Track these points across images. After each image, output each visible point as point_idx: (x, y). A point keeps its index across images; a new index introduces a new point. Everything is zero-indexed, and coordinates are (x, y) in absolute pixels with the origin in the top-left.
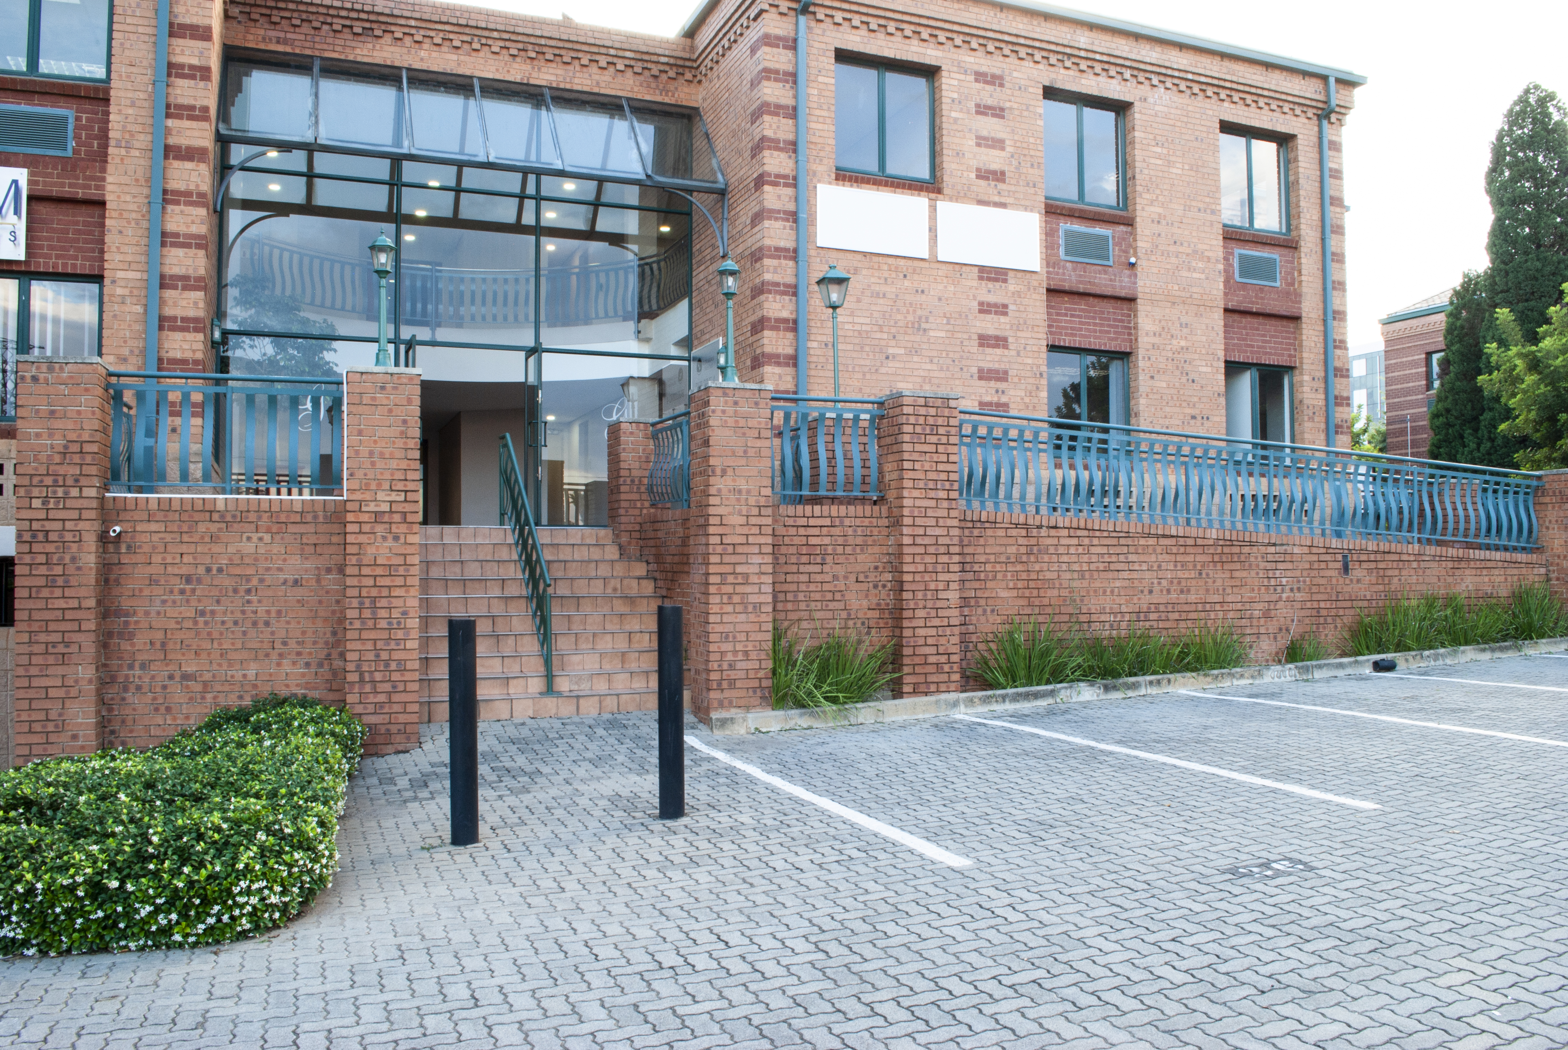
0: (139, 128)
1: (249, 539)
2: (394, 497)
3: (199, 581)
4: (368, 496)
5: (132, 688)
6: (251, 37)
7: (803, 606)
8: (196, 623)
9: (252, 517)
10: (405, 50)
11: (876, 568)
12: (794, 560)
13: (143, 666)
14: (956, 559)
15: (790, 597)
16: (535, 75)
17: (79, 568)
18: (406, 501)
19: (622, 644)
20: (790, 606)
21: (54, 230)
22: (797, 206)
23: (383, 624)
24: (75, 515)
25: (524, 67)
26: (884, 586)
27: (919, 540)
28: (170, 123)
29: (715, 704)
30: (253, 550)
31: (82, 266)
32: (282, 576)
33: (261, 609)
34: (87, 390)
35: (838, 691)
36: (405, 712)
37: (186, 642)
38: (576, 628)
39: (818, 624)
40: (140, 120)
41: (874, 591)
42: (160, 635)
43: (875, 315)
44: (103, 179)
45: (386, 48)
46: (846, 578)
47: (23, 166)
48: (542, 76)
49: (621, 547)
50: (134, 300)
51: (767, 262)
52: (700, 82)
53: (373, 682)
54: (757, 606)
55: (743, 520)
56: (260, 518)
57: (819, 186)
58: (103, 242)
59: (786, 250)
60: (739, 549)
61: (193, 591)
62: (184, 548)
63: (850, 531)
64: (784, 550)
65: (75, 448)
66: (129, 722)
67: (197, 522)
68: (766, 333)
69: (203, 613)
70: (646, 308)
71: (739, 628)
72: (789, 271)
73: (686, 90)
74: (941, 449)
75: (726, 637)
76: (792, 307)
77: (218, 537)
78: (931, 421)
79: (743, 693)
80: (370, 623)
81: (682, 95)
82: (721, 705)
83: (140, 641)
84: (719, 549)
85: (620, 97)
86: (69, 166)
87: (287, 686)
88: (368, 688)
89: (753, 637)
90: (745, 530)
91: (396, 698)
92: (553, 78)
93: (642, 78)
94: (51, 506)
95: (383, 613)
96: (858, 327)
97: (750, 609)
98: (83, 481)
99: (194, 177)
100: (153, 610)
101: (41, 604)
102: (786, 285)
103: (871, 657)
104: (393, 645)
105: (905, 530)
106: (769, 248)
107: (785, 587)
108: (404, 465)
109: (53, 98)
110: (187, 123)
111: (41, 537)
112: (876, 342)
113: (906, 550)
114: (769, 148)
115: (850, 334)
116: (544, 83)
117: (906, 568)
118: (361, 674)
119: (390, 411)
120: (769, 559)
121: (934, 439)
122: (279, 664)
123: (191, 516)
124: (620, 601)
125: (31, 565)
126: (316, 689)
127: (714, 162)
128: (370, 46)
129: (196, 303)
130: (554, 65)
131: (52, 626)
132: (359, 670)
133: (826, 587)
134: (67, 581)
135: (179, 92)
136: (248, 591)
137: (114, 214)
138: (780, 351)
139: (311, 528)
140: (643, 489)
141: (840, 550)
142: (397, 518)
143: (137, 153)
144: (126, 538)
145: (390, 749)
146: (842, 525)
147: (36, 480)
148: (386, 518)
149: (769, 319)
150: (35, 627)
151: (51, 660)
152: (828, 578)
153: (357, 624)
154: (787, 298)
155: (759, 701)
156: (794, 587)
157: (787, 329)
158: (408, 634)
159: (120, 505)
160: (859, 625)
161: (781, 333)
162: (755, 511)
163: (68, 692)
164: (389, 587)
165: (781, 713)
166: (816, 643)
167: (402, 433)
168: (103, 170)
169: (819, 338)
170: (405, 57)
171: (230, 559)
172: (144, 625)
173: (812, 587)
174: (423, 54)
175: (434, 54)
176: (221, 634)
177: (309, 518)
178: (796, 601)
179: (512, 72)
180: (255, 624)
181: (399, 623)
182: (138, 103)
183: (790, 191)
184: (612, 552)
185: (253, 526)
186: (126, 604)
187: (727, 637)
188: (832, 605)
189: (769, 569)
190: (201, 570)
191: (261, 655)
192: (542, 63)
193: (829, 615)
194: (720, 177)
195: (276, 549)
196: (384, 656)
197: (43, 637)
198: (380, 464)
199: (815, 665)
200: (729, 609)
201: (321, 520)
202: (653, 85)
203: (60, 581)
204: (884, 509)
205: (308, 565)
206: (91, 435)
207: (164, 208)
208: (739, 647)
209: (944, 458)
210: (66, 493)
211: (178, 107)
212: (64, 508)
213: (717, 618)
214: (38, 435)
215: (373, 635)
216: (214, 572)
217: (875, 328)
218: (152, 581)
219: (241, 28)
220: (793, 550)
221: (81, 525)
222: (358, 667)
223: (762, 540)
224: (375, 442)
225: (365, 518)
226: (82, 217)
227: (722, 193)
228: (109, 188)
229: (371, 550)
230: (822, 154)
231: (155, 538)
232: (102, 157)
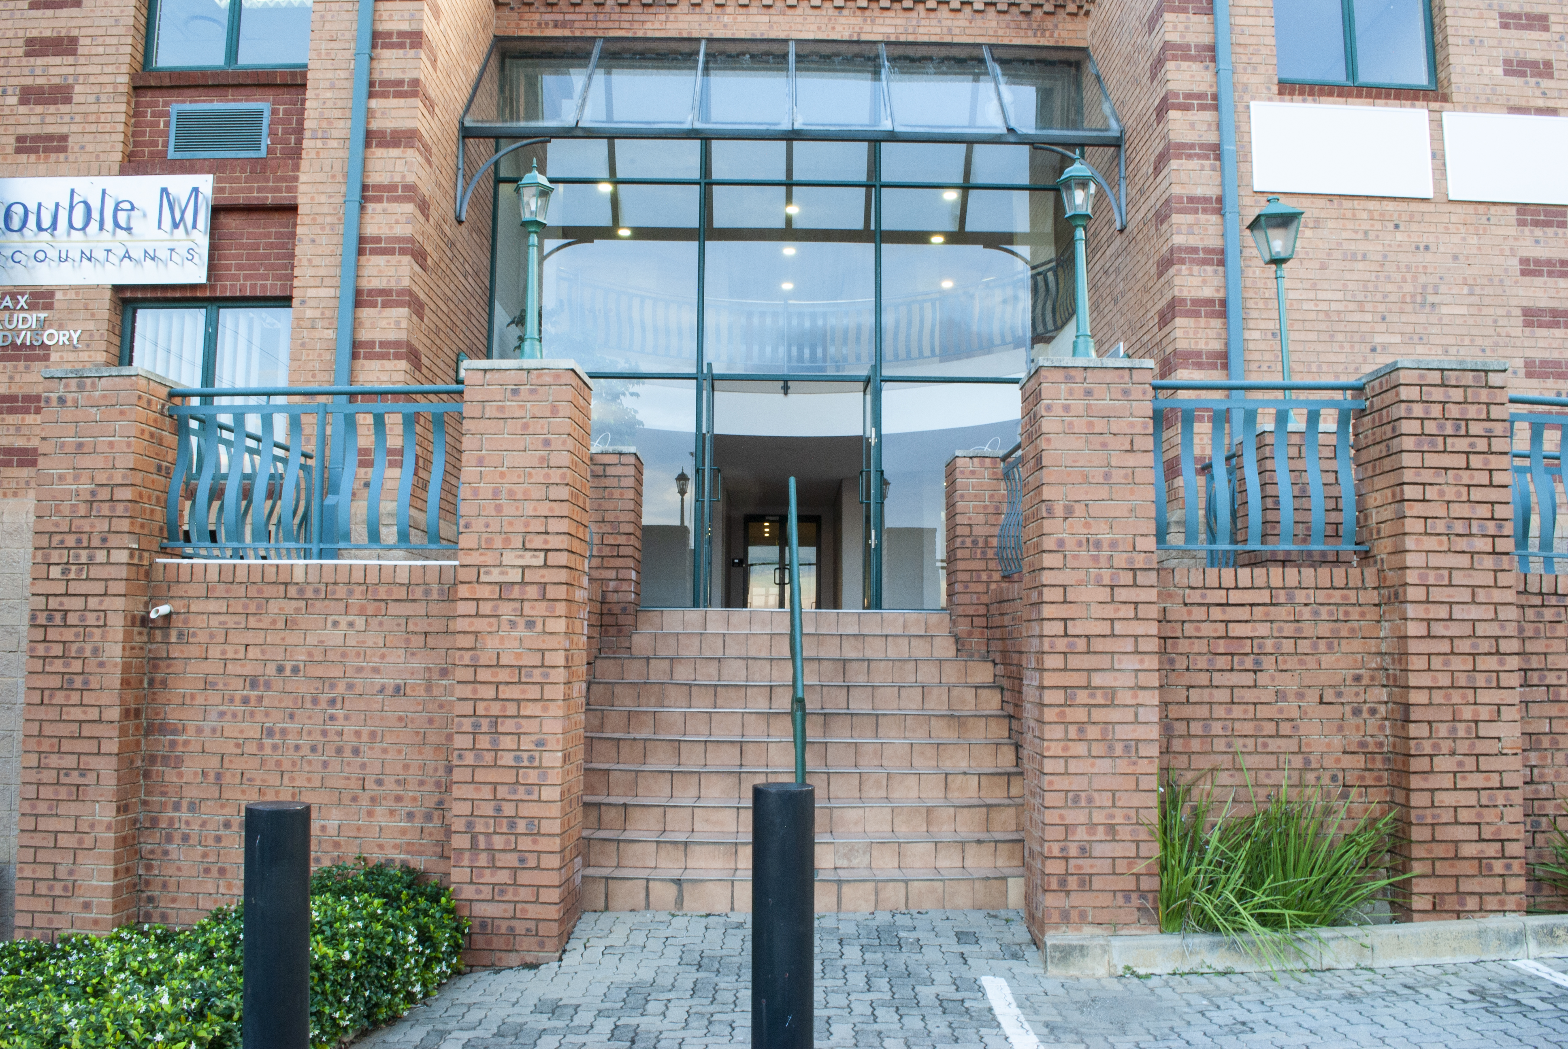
0: (338, 113)
1: (335, 624)
2: (528, 559)
3: (268, 686)
4: (489, 558)
5: (177, 837)
6: (524, 24)
7: (1220, 745)
8: (261, 747)
9: (341, 592)
10: (705, 18)
11: (1357, 678)
12: (1202, 663)
13: (192, 807)
14: (1514, 663)
15: (1196, 728)
16: (867, 28)
17: (101, 664)
18: (546, 565)
19: (933, 793)
20: (1195, 745)
21: (243, 246)
22: (1220, 136)
23: (507, 759)
24: (99, 588)
25: (853, 21)
26: (1373, 712)
27: (1438, 629)
28: (374, 103)
29: (1055, 917)
30: (339, 641)
31: (272, 287)
32: (379, 681)
33: (349, 729)
34: (122, 413)
35: (1286, 906)
36: (537, 901)
37: (247, 775)
38: (868, 763)
39: (1249, 778)
40: (340, 104)
41: (1352, 720)
42: (213, 763)
43: (1351, 286)
44: (296, 179)
45: (681, 17)
46: (1300, 696)
47: (209, 172)
48: (877, 29)
49: (957, 639)
50: (326, 323)
51: (1176, 218)
52: (1087, 13)
53: (490, 850)
54: (1132, 746)
55: (1104, 594)
56: (351, 592)
57: (1253, 104)
58: (292, 256)
59: (1206, 199)
60: (1098, 645)
61: (260, 699)
62: (250, 637)
63: (1306, 613)
64: (1183, 646)
65: (104, 494)
66: (172, 888)
67: (267, 600)
68: (1179, 321)
69: (270, 733)
70: (1040, 329)
71: (1098, 783)
72: (1212, 230)
73: (1070, 26)
74: (1476, 461)
75: (1074, 799)
76: (1217, 281)
77: (295, 622)
78: (1454, 411)
79: (1105, 899)
80: (489, 758)
81: (1064, 34)
82: (1065, 917)
83: (190, 769)
84: (1061, 645)
85: (979, 45)
86: (258, 167)
87: (381, 847)
88: (483, 860)
89: (1124, 800)
90: (1109, 612)
91: (524, 877)
92: (891, 30)
93: (1007, 17)
94: (72, 575)
95: (508, 742)
96: (1324, 306)
97: (1119, 750)
98: (113, 541)
99: (400, 166)
100: (207, 725)
101: (53, 714)
102: (1207, 251)
103: (1350, 840)
104: (521, 794)
105: (1411, 611)
106: (1180, 198)
107: (1188, 711)
108: (544, 509)
109: (248, 91)
110: (393, 102)
111: (58, 618)
112: (1355, 327)
113: (1413, 646)
114: (1174, 58)
115: (1313, 316)
116: (879, 38)
117: (1413, 680)
118: (474, 838)
119: (526, 426)
120: (1152, 662)
121: (1462, 444)
122: (370, 814)
123: (260, 591)
124: (942, 723)
125: (45, 658)
126: (421, 853)
127: (1106, 108)
128: (663, 17)
129: (397, 323)
130: (891, 14)
131: (66, 746)
132: (470, 828)
133: (1263, 712)
134: (86, 683)
135: (384, 65)
136: (332, 702)
137: (307, 220)
138: (1202, 346)
139: (420, 609)
140: (990, 554)
141: (1288, 646)
142: (532, 592)
143: (334, 144)
144: (177, 622)
145: (513, 959)
146: (1291, 602)
147: (56, 539)
148: (516, 593)
149: (1183, 301)
150: (46, 746)
151: (63, 793)
152: (1267, 696)
153: (470, 758)
154: (1209, 269)
155: (1136, 914)
156: (1202, 712)
157: (1211, 315)
158: (545, 775)
159: (172, 575)
160: (1326, 780)
161: (1202, 321)
162: (1126, 578)
163: (81, 842)
164: (518, 701)
165: (1173, 941)
166: (1244, 811)
167: (542, 459)
168: (297, 168)
169: (1263, 325)
170: (705, 26)
171: (310, 654)
172: (195, 747)
173: (1237, 712)
174: (726, 19)
175: (740, 18)
176: (294, 764)
177: (418, 593)
178: (1207, 736)
179: (839, 28)
180: (339, 751)
181: (531, 759)
182: (338, 84)
183: (1208, 116)
184: (945, 648)
185: (342, 605)
186: (173, 716)
187: (1077, 799)
188: (1274, 745)
189: (1154, 680)
190: (271, 669)
191: (346, 800)
192: (877, 13)
193: (1270, 762)
194: (1113, 124)
195: (373, 639)
196: (508, 810)
197: (54, 761)
198: (509, 509)
199: (1243, 853)
200: (1081, 749)
201: (435, 596)
202: (1024, 25)
203: (78, 682)
204: (1370, 573)
205: (417, 664)
206: (125, 476)
207: (362, 208)
208: (1099, 817)
209: (1483, 478)
210: (91, 558)
211: (383, 83)
212: (87, 579)
213: (1058, 766)
214: (61, 478)
215: (492, 776)
216: (288, 672)
217: (1352, 306)
218: (208, 684)
219: (514, 15)
220: (1200, 646)
221: (107, 603)
222: (470, 825)
223: (1139, 628)
224: (503, 476)
225: (484, 592)
226: (273, 226)
227: (1117, 144)
228: (302, 188)
229: (492, 643)
230: (1255, 59)
231: (214, 621)
232: (295, 154)
